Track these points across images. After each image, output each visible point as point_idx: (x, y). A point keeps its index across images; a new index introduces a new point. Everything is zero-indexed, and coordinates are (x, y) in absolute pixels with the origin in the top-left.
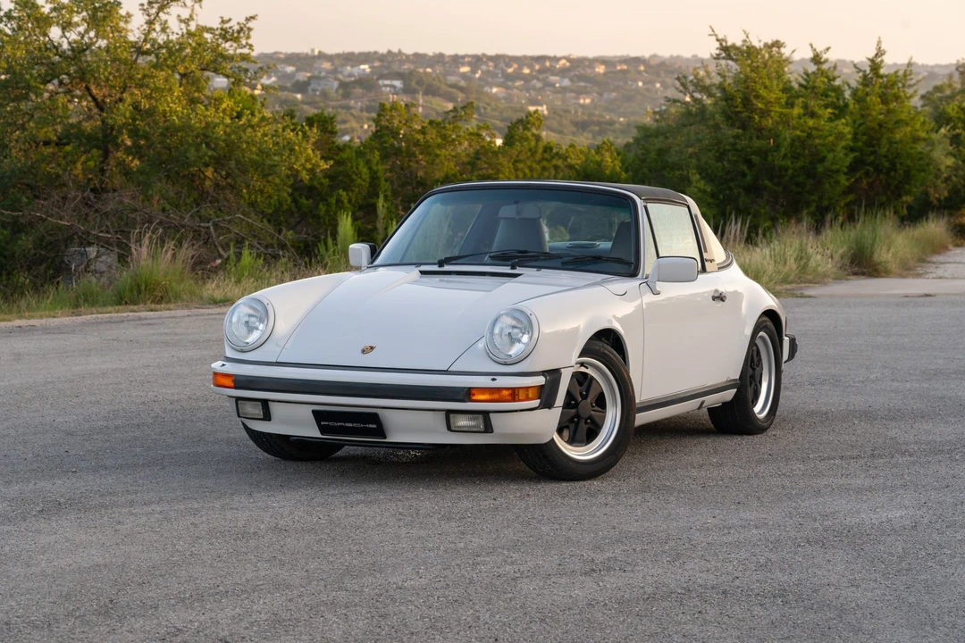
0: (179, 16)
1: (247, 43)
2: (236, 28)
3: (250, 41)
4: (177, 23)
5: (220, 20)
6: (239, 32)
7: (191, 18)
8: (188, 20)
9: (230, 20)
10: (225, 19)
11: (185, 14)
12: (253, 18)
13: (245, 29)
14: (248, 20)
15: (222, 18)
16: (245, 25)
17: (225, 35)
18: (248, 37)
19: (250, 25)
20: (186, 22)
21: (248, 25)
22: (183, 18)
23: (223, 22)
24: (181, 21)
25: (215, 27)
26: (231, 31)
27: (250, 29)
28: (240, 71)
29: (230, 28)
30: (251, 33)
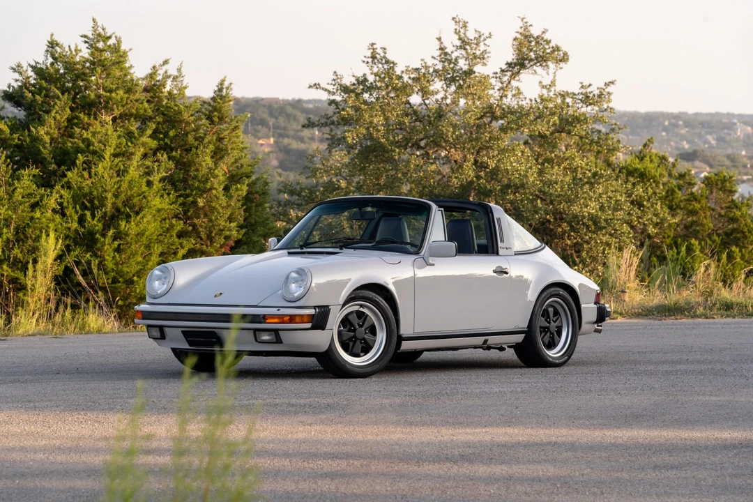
0: (540, 82)
1: (608, 107)
2: (597, 92)
3: (611, 105)
4: (539, 89)
5: (581, 85)
6: (599, 96)
7: (553, 83)
8: (550, 86)
9: (590, 85)
10: (584, 84)
11: (547, 82)
12: (612, 83)
13: (604, 93)
14: (607, 85)
15: (581, 83)
16: (604, 90)
17: (587, 100)
18: (609, 101)
19: (609, 89)
20: (548, 88)
21: (606, 90)
22: (544, 84)
23: (582, 87)
24: (543, 87)
25: (577, 93)
26: (591, 95)
27: (609, 93)
28: (593, 132)
29: (590, 93)
30: (612, 97)
